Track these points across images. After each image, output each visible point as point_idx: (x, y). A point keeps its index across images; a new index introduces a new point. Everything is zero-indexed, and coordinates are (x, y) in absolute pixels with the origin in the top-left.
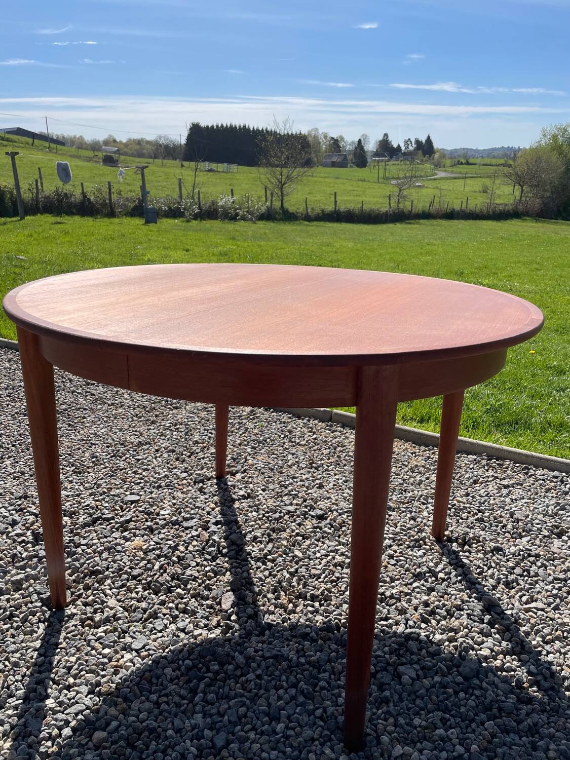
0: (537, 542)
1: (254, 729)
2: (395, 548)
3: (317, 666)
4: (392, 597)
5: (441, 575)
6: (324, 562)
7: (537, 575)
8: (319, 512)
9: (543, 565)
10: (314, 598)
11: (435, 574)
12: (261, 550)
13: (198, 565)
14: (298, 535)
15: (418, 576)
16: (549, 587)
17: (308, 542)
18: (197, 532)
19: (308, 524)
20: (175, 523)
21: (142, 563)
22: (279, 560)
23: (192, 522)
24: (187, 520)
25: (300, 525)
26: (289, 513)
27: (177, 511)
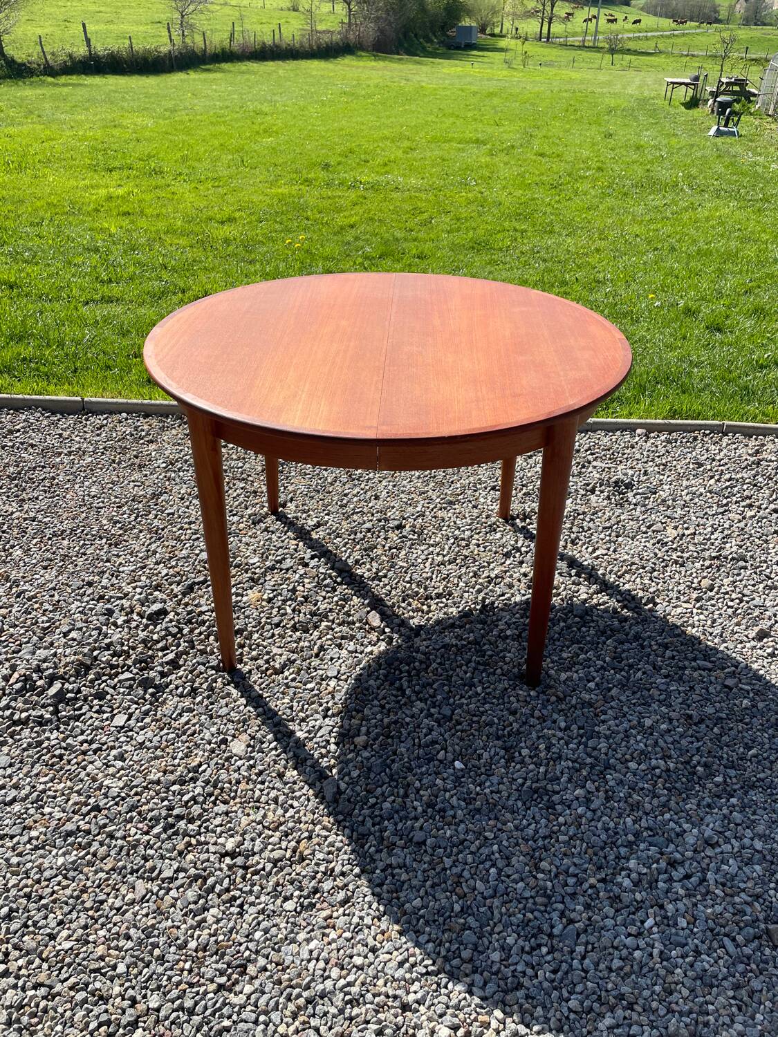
0: (578, 501)
1: (462, 697)
2: (476, 537)
3: (476, 642)
4: (497, 577)
5: (523, 549)
6: (428, 564)
7: (589, 529)
8: (396, 523)
9: (592, 520)
10: (439, 596)
11: (518, 550)
12: (369, 570)
13: (325, 598)
14: (390, 548)
15: (507, 555)
16: (602, 536)
17: (403, 552)
18: (301, 570)
19: (393, 536)
20: (273, 568)
21: (275, 611)
22: (390, 574)
23: (288, 563)
24: (280, 562)
25: (386, 539)
26: (369, 530)
27: (264, 557)
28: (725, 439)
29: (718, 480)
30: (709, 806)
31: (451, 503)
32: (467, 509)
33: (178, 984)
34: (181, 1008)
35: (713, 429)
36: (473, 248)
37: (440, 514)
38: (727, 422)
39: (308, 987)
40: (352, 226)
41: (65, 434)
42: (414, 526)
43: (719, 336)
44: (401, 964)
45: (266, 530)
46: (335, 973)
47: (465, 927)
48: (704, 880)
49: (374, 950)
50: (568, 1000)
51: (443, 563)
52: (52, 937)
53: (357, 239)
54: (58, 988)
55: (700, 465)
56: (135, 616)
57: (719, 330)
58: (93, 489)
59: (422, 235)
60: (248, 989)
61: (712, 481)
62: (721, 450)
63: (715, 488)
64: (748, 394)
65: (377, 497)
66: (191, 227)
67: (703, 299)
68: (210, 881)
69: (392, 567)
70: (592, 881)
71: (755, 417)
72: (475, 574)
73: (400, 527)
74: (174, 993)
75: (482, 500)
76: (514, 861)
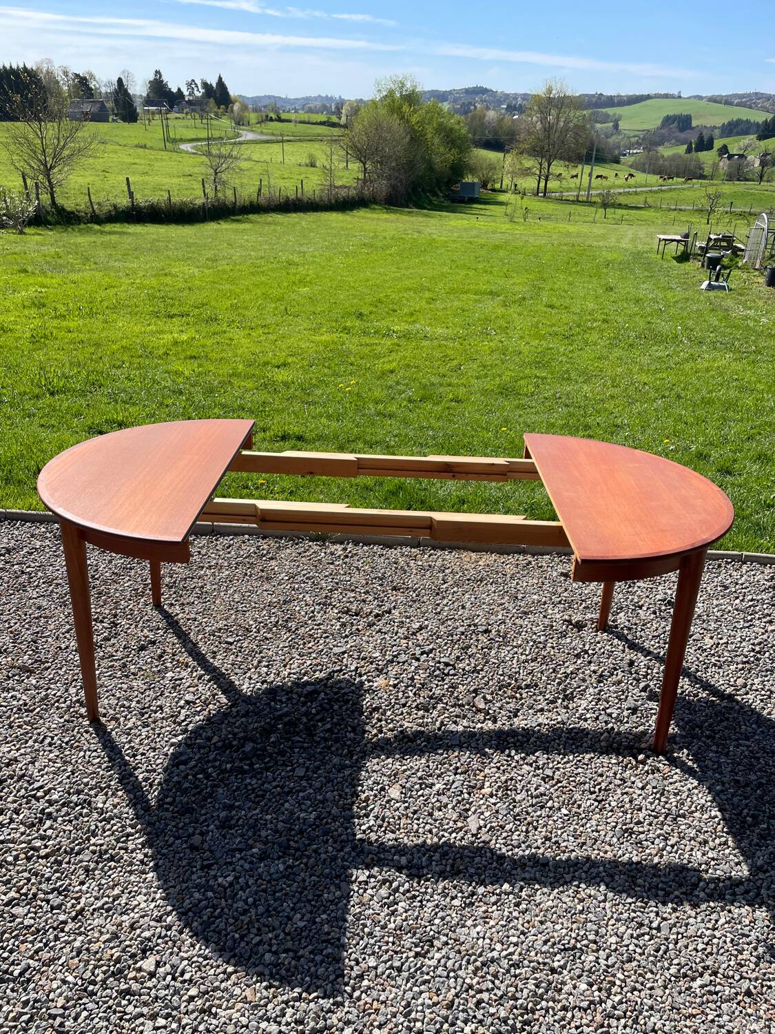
0: (630, 614)
1: (559, 763)
2: (550, 641)
4: (572, 673)
5: (590, 652)
6: (514, 662)
7: (641, 637)
8: (484, 628)
9: (643, 630)
10: (528, 686)
11: (586, 652)
12: (468, 665)
13: (437, 685)
14: (482, 648)
15: (578, 656)
16: (652, 643)
17: (493, 652)
18: (415, 664)
19: (483, 639)
20: (392, 661)
21: (400, 695)
22: (486, 668)
23: (403, 658)
24: (396, 656)
25: (478, 640)
26: (463, 633)
27: (383, 653)
28: (745, 567)
29: (742, 600)
30: (757, 845)
31: (525, 613)
32: (538, 618)
33: (387, 951)
34: (391, 967)
35: (733, 558)
36: (502, 393)
37: (518, 622)
38: (745, 553)
39: (480, 955)
40: (392, 372)
41: (203, 552)
42: (499, 631)
43: (729, 478)
44: (545, 942)
45: (380, 631)
46: (498, 947)
47: (586, 921)
48: (758, 894)
49: (523, 933)
50: (668, 969)
51: (527, 661)
52: (289, 918)
53: (398, 383)
54: (301, 953)
55: (726, 588)
56: (295, 696)
57: (729, 473)
58: (236, 596)
59: (455, 381)
60: (438, 956)
61: (737, 601)
62: (742, 576)
63: (740, 607)
64: (760, 529)
65: (463, 607)
66: (251, 370)
67: (712, 444)
68: (395, 884)
69: (487, 662)
70: (676, 893)
71: (768, 549)
72: (554, 671)
73: (487, 631)
74: (385, 957)
75: (550, 611)
76: (616, 877)
